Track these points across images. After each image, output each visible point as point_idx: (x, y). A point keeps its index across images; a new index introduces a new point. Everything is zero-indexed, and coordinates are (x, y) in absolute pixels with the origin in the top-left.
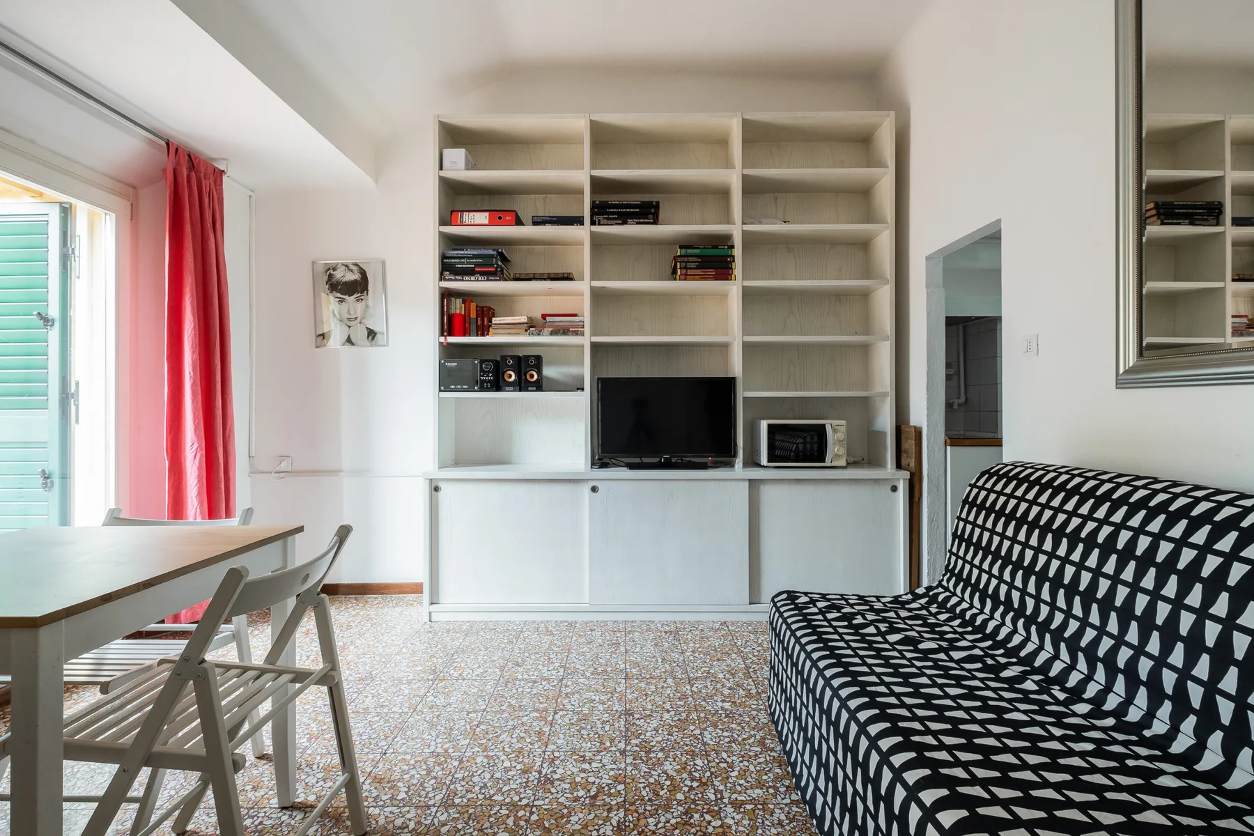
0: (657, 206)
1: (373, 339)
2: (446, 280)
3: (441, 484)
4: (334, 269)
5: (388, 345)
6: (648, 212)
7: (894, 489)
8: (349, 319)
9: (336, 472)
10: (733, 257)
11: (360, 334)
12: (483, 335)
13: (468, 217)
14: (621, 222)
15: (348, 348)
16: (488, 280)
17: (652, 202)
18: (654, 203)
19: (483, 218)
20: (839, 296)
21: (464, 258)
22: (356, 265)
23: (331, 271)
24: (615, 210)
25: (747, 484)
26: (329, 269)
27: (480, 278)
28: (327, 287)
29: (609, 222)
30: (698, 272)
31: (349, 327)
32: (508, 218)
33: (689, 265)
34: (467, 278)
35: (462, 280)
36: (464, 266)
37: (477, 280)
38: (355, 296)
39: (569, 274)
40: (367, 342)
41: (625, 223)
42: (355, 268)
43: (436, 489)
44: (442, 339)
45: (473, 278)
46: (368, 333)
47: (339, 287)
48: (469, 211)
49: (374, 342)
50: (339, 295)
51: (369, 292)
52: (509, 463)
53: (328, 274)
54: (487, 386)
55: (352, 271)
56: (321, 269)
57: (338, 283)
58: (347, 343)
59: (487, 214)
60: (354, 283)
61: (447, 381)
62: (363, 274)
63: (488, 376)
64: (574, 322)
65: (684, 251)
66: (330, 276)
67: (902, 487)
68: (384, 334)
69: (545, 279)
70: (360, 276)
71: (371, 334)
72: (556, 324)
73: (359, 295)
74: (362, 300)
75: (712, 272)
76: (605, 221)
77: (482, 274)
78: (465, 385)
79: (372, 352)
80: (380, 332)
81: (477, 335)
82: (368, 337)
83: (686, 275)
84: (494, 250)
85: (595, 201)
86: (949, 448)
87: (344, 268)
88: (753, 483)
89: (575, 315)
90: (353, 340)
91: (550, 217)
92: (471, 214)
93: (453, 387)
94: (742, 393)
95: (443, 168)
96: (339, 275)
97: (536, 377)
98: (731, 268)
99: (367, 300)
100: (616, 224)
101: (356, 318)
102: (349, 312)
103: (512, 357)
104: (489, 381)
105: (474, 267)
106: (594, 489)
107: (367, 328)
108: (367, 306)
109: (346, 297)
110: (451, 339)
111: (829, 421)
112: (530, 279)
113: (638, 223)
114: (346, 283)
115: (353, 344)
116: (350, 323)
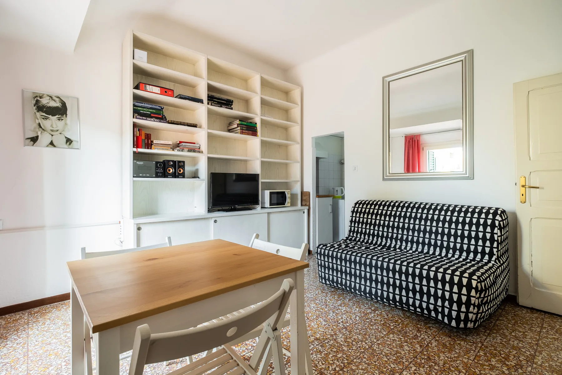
0: (232, 102)
1: (70, 144)
2: (136, 118)
3: (141, 226)
4: (41, 97)
5: (80, 149)
6: (228, 104)
7: (304, 212)
8: (52, 130)
9: (42, 227)
10: (257, 127)
11: (60, 140)
12: (148, 148)
13: (149, 88)
14: (220, 106)
15: (51, 149)
16: (160, 122)
17: (231, 100)
18: (231, 101)
19: (157, 90)
20: (279, 145)
21: (145, 108)
22: (58, 97)
23: (39, 98)
24: (217, 100)
25: (267, 214)
26: (37, 96)
27: (156, 120)
28: (35, 108)
29: (215, 105)
30: (247, 131)
31: (52, 135)
32: (169, 93)
33: (243, 128)
34: (149, 119)
35: (146, 120)
36: (144, 112)
37: (155, 121)
38: (57, 116)
39: (196, 125)
40: (66, 146)
41: (221, 107)
42: (57, 99)
43: (139, 229)
44: (135, 150)
45: (152, 120)
46: (66, 140)
47: (45, 109)
48: (149, 85)
49: (71, 146)
50: (44, 114)
51: (68, 116)
52: (157, 214)
53: (36, 99)
54: (160, 175)
55: (55, 101)
56: (29, 95)
57: (44, 106)
58: (50, 146)
59: (159, 88)
60: (56, 108)
61: (138, 172)
62: (64, 104)
63: (160, 170)
64: (196, 146)
65: (241, 122)
66: (37, 101)
67: (306, 211)
68: (78, 142)
69: (185, 125)
70: (61, 105)
71: (69, 141)
72: (190, 147)
73: (60, 116)
74: (62, 120)
75: (251, 132)
76: (214, 104)
77: (157, 118)
78: (148, 174)
79: (68, 152)
80: (75, 141)
81: (145, 148)
82: (66, 143)
83: (242, 132)
84: (159, 107)
85: (209, 94)
86: (317, 198)
87: (49, 98)
88: (269, 213)
89: (194, 143)
90: (55, 143)
91: (188, 97)
92: (151, 86)
93: (141, 175)
94: (261, 180)
95: (134, 59)
96: (44, 101)
97: (182, 171)
98: (257, 132)
99: (66, 120)
100: (218, 106)
101: (58, 130)
102: (52, 126)
103: (173, 161)
104: (161, 172)
105: (150, 114)
106: (215, 221)
107: (65, 137)
108: (66, 124)
109: (50, 116)
110: (140, 150)
111: (286, 191)
112: (178, 124)
113: (226, 108)
114: (50, 107)
115: (55, 146)
116: (53, 133)
